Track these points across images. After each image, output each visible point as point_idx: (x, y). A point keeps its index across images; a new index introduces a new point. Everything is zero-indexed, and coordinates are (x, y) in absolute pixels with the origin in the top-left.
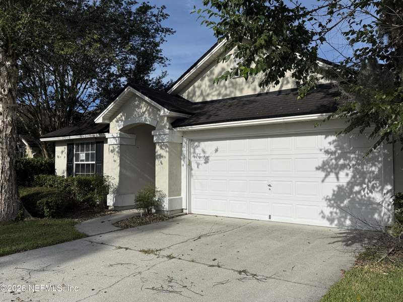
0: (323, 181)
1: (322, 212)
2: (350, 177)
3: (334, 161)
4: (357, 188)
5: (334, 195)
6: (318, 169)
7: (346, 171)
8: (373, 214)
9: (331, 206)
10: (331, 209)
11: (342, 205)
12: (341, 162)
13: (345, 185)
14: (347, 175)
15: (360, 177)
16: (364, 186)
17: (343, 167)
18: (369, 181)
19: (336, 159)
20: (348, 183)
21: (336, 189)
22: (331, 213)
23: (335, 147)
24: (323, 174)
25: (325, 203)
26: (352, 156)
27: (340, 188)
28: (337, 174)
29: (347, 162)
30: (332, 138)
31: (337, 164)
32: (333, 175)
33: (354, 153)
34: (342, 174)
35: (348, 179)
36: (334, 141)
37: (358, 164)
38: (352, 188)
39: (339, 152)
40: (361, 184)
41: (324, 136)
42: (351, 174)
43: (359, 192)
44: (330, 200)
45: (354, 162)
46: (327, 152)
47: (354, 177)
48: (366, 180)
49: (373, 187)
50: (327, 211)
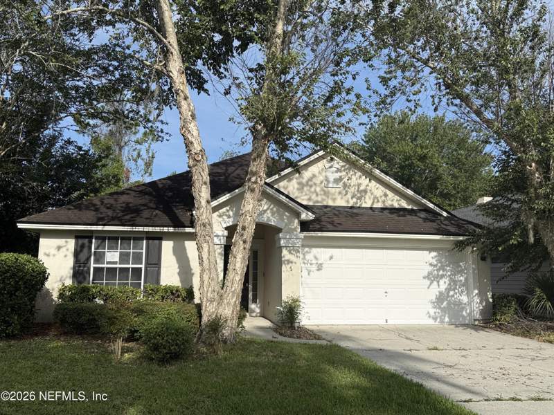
0: (428, 288)
1: (428, 313)
2: (447, 284)
3: (436, 272)
4: (452, 293)
5: (436, 298)
6: (424, 278)
7: (444, 279)
8: (462, 312)
9: (435, 307)
10: (435, 310)
11: (442, 306)
12: (441, 272)
13: (444, 290)
14: (445, 282)
15: (453, 284)
16: (456, 291)
17: (442, 276)
18: (460, 288)
19: (437, 270)
20: (446, 289)
21: (438, 294)
22: (435, 313)
23: (436, 261)
24: (429, 282)
25: (430, 306)
26: (448, 268)
27: (440, 293)
28: (438, 282)
29: (445, 273)
30: (434, 254)
31: (438, 275)
32: (435, 283)
33: (449, 266)
34: (442, 282)
35: (446, 286)
36: (435, 257)
37: (452, 274)
38: (449, 292)
39: (439, 265)
40: (454, 290)
41: (428, 252)
42: (447, 282)
43: (453, 296)
44: (434, 303)
45: (449, 273)
46: (431, 265)
47: (450, 284)
48: (458, 287)
49: (462, 292)
50: (432, 311)
